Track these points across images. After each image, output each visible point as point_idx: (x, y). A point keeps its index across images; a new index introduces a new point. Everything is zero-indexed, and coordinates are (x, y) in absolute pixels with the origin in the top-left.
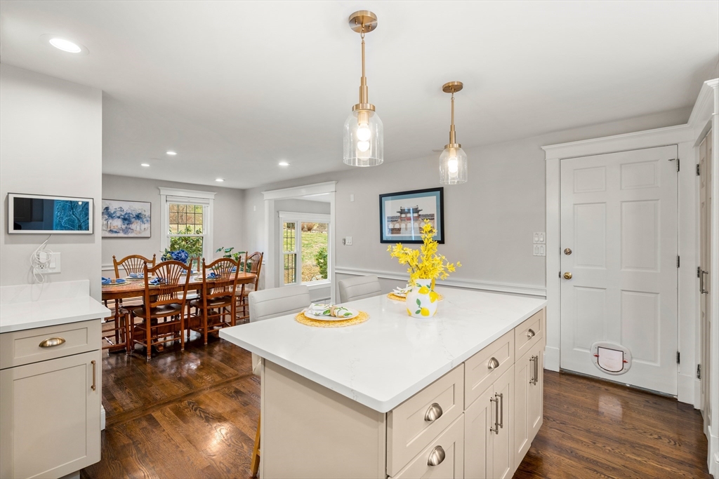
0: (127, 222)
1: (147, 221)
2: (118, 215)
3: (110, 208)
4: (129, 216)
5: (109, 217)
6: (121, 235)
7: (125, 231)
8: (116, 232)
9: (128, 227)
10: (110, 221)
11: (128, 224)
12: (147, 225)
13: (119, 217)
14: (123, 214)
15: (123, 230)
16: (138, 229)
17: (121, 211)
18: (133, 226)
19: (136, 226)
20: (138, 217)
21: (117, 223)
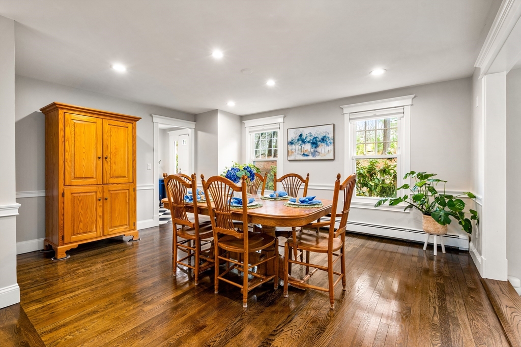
0: (314, 146)
1: (331, 143)
2: (308, 140)
3: (303, 135)
4: (316, 140)
5: (302, 142)
6: (311, 157)
7: (314, 154)
8: (307, 155)
9: (316, 150)
10: (303, 146)
11: (315, 148)
12: (331, 148)
13: (309, 142)
14: (312, 139)
15: (312, 154)
16: (323, 152)
17: (310, 136)
18: (319, 149)
19: (323, 149)
20: (323, 140)
21: (308, 147)
